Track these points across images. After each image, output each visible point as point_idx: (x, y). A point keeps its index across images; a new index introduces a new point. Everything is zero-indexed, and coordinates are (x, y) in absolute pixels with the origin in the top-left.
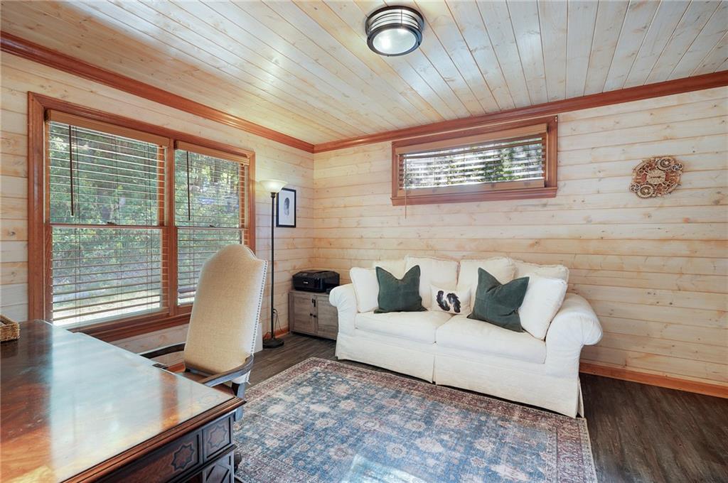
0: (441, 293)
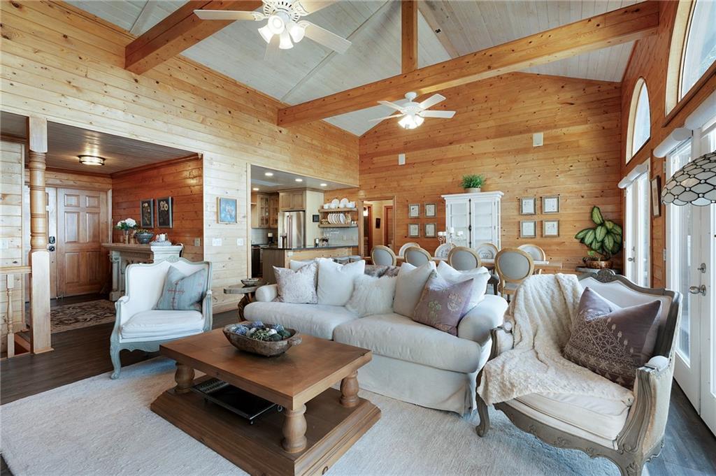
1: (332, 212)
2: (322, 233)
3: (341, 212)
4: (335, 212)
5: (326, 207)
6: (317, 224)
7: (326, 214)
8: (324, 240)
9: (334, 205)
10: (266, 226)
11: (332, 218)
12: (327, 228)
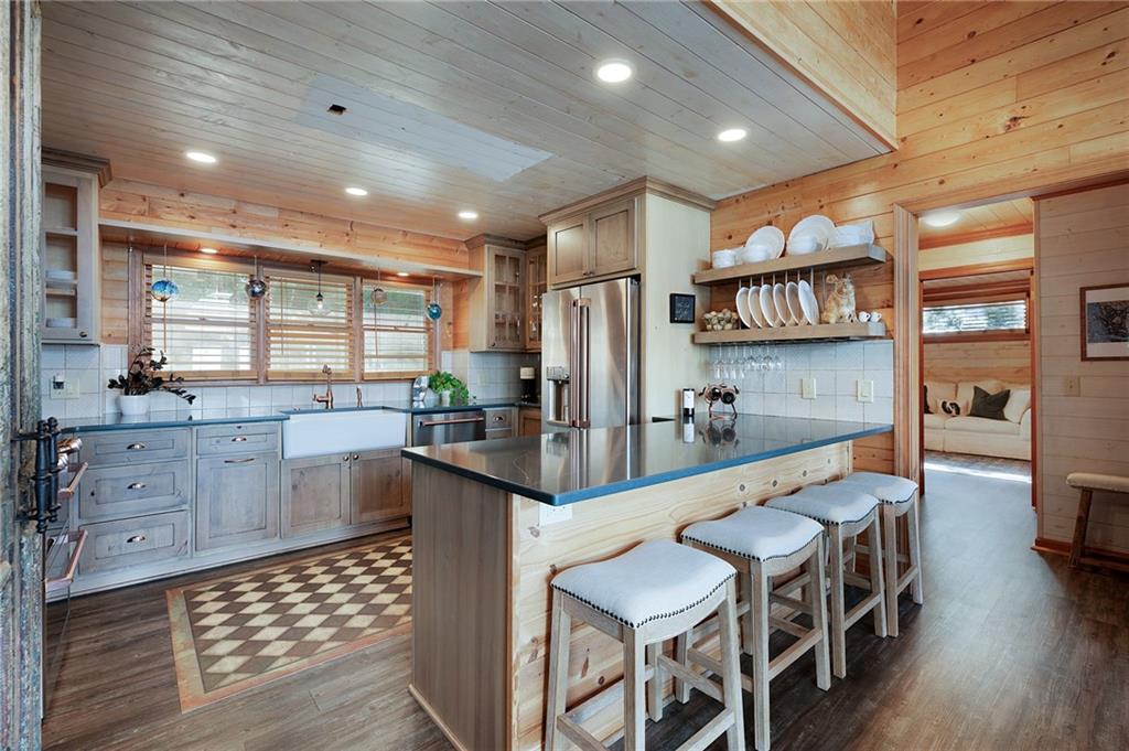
0: (944, 403)
1: (757, 280)
2: (707, 367)
3: (804, 273)
4: (768, 278)
5: (725, 260)
6: (686, 330)
7: (723, 289)
8: (714, 395)
9: (761, 248)
10: (510, 345)
11: (752, 305)
12: (725, 345)
